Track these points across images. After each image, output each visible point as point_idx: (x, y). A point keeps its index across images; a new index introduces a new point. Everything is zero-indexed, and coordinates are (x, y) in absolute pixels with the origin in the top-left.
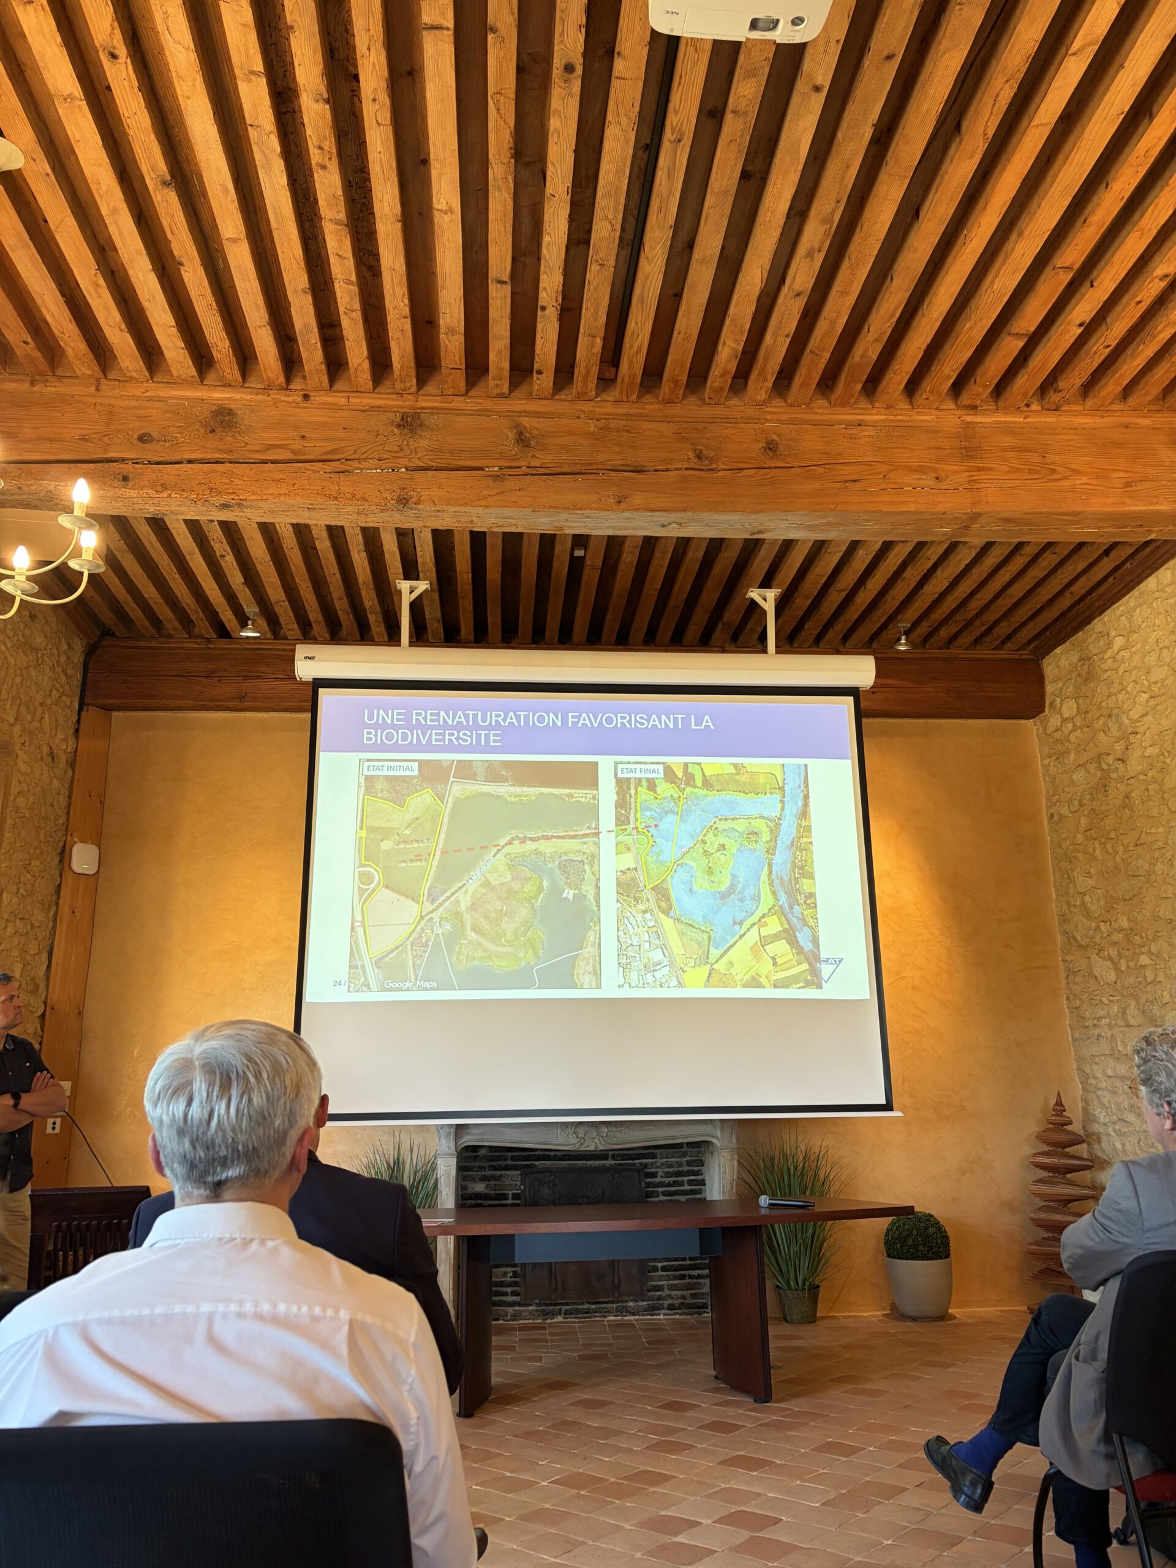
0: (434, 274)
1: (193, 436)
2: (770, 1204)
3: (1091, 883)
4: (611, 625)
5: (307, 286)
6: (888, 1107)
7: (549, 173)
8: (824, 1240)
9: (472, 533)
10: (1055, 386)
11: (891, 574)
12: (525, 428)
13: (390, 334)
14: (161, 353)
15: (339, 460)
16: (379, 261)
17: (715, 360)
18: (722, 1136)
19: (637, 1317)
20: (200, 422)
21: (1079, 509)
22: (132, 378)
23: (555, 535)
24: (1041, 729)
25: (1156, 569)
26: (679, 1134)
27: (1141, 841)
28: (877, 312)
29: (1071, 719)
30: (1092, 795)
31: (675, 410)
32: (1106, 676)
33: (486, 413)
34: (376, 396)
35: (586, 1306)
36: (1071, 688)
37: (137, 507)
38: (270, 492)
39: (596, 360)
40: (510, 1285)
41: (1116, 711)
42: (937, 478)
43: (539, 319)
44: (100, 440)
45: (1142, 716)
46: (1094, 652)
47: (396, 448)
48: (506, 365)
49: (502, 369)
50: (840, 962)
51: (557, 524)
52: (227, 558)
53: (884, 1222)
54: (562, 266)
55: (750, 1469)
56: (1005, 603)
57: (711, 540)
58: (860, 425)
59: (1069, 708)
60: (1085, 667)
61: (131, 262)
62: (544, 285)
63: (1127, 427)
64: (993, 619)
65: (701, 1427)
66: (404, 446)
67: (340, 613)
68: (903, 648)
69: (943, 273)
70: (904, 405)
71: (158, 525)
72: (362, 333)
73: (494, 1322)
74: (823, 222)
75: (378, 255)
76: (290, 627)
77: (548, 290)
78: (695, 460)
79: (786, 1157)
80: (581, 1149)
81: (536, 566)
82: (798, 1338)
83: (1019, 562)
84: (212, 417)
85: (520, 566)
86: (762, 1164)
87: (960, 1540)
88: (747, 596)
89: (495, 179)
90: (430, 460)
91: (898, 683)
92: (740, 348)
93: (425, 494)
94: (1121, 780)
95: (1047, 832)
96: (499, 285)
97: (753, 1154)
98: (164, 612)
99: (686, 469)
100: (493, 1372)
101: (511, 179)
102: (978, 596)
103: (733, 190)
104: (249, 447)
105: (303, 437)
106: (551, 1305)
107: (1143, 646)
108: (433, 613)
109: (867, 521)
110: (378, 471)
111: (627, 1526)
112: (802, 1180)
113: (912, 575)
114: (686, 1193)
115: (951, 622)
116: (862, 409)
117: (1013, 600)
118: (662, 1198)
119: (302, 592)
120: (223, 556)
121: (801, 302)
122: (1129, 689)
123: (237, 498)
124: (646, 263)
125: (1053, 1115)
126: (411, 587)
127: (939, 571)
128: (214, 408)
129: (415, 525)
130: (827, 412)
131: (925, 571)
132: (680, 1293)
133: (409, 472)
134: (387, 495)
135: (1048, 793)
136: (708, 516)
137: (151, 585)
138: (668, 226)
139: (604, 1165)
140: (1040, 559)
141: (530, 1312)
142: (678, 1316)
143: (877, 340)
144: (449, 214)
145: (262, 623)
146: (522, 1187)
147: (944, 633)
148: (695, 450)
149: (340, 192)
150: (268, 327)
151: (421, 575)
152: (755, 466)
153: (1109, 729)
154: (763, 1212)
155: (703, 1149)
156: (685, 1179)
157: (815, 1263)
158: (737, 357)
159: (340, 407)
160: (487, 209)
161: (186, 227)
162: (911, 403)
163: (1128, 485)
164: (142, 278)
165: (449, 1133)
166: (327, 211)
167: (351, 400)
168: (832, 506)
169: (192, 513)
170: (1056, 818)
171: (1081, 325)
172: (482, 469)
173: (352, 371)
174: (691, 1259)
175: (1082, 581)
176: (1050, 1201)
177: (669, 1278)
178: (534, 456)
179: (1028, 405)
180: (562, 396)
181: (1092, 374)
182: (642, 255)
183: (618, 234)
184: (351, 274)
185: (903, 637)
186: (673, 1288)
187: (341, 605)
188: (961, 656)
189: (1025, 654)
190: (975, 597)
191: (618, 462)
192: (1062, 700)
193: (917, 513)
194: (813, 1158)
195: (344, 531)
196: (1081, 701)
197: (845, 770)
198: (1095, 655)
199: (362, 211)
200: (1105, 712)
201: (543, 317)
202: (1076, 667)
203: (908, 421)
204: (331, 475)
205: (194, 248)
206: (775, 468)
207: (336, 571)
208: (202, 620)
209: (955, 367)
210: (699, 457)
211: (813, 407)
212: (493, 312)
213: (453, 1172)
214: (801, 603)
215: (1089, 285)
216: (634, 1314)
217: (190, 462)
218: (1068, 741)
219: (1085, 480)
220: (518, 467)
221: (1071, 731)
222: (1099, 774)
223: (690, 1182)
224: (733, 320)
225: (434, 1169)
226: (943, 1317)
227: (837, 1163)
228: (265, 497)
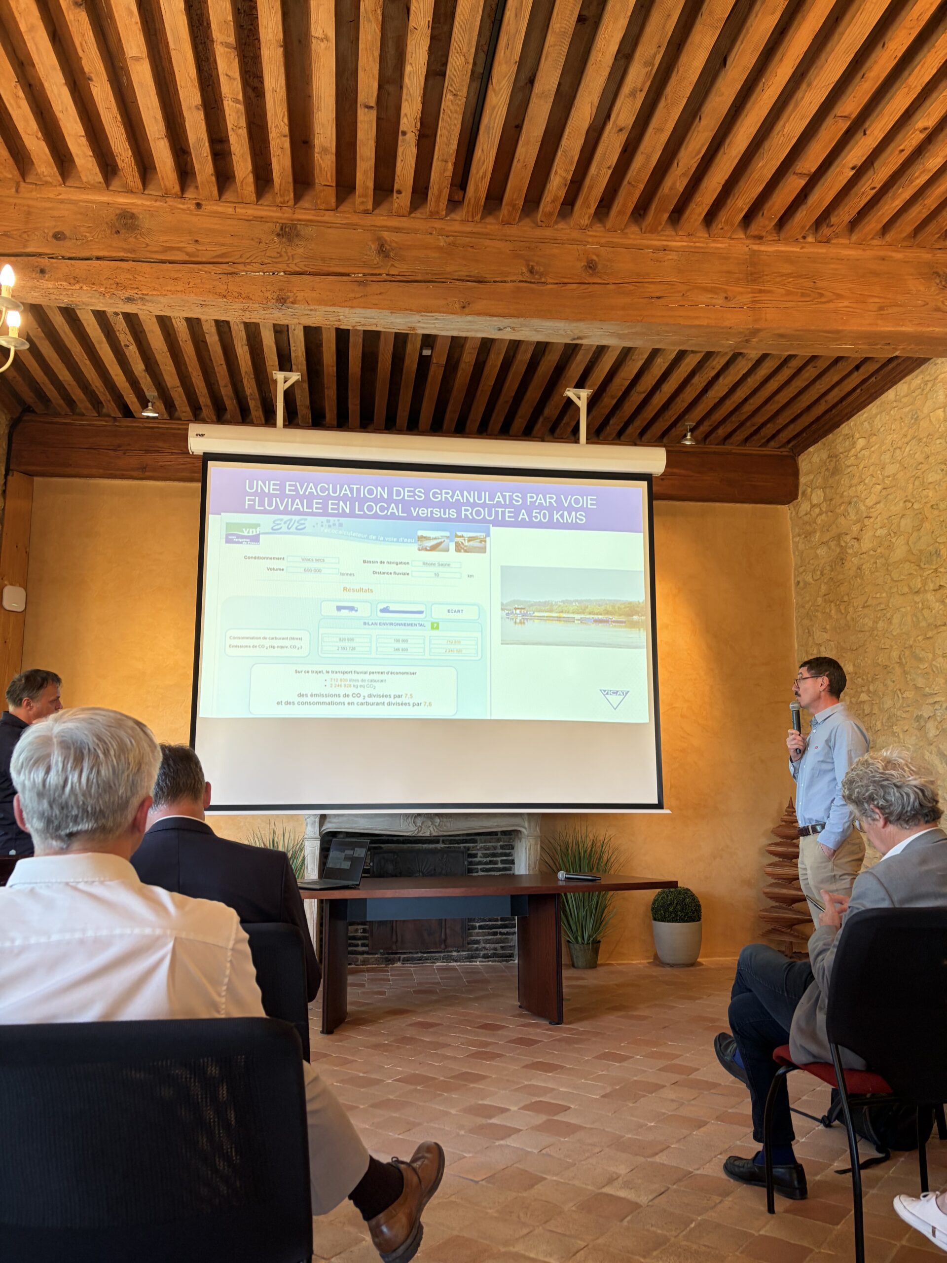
0: (310, 97)
1: (100, 236)
2: (566, 878)
3: (826, 636)
4: (451, 415)
5: (200, 103)
6: (660, 806)
7: (413, 8)
8: (605, 907)
9: (337, 330)
10: (827, 221)
11: (682, 379)
12: (386, 241)
13: (272, 152)
14: (72, 161)
15: (228, 263)
16: (262, 83)
17: (548, 187)
18: (529, 826)
19: (459, 963)
20: (107, 223)
21: (840, 328)
22: (47, 182)
23: (407, 334)
24: (794, 513)
25: (895, 383)
26: (495, 824)
27: (868, 604)
28: (686, 148)
29: (819, 505)
30: (831, 566)
31: (512, 231)
32: (849, 470)
33: (353, 226)
34: (260, 207)
35: (419, 955)
36: (820, 480)
37: (53, 297)
38: (169, 288)
39: (447, 183)
40: (360, 939)
41: (855, 499)
42: (726, 298)
43: (400, 143)
44: (20, 236)
45: (876, 504)
46: (841, 450)
47: (276, 255)
48: (371, 184)
49: (367, 188)
50: (626, 694)
51: (410, 325)
52: (131, 348)
53: (652, 894)
54: (421, 94)
55: (546, 1071)
56: (773, 407)
57: (538, 343)
58: (665, 250)
59: (817, 496)
60: (833, 464)
61: (47, 76)
62: (406, 111)
63: (883, 259)
64: (762, 421)
65: (509, 1042)
66: (283, 253)
67: (225, 398)
68: (688, 443)
69: (743, 116)
70: (702, 234)
71: (69, 313)
72: (247, 150)
73: (349, 966)
74: (646, 64)
75: (262, 77)
76: (184, 409)
77: (409, 116)
78: (528, 274)
79: (577, 843)
80: (420, 834)
81: (390, 362)
82: (583, 979)
83: (786, 373)
84: (117, 219)
85: (377, 362)
86: (559, 848)
87: (705, 1123)
88: (565, 395)
89: (366, 10)
90: (305, 266)
91: (683, 472)
92: (569, 177)
93: (300, 295)
94: (855, 555)
95: (794, 596)
96: (366, 110)
97: (552, 841)
98: (77, 394)
99: (520, 281)
100: (348, 1001)
101: (379, 12)
102: (751, 401)
103: (571, 32)
104: (149, 248)
105: (197, 241)
106: (392, 954)
107: (880, 447)
108: (303, 400)
109: (667, 332)
110: (261, 273)
111: (453, 1111)
112: (590, 860)
113: (699, 382)
114: (500, 870)
115: (727, 422)
116: (668, 236)
117: (780, 405)
118: (481, 873)
119: (194, 380)
120: (127, 346)
121: (623, 137)
122: (867, 481)
123: (140, 292)
124: (493, 95)
125: (786, 815)
126: (285, 378)
127: (721, 379)
128: (118, 212)
129: (291, 322)
130: (638, 237)
131: (710, 378)
132: (493, 946)
133: (287, 276)
134: (268, 294)
135: (796, 565)
136: (537, 322)
137: (65, 369)
138: (513, 61)
139: (436, 848)
140: (804, 372)
141: (376, 959)
142: (490, 963)
143: (684, 174)
144: (325, 42)
145: (160, 405)
146: (371, 864)
147: (721, 432)
148: (528, 265)
149: (230, 18)
150: (166, 140)
151: (294, 367)
152: (578, 281)
153: (849, 514)
154: (561, 883)
155: (513, 836)
156: (499, 859)
157: (598, 924)
158: (566, 185)
159: (227, 216)
160: (358, 39)
161: (95, 45)
162: (709, 232)
163: (881, 309)
164: (56, 91)
165: (315, 822)
166: (218, 34)
167: (237, 210)
168: (639, 318)
169: (101, 305)
170: (801, 584)
171: (853, 168)
172: (348, 275)
173: (238, 184)
174: (502, 920)
175: (836, 391)
176: (779, 879)
177: (485, 935)
178: (392, 265)
179: (804, 238)
180: (417, 214)
181: (859, 213)
182: (490, 86)
183: (470, 66)
184: (238, 94)
185: (689, 434)
186: (487, 942)
187: (226, 391)
188: (734, 451)
189: (785, 451)
190: (748, 402)
191: (463, 274)
192: (812, 490)
193: (707, 326)
194: (598, 844)
195: (230, 327)
196: (828, 490)
197: (639, 541)
198: (841, 453)
199: (248, 36)
200: (846, 500)
201: (404, 141)
202: (825, 463)
203: (706, 248)
204: (220, 276)
205: (102, 65)
206: (593, 284)
207: (223, 362)
208: (109, 401)
209: (747, 200)
210: (531, 271)
211: (627, 233)
212: (360, 135)
213: (317, 851)
214: (609, 402)
215: (862, 134)
216: (456, 961)
217: (98, 258)
218: (815, 522)
219: (846, 303)
220: (379, 275)
221: (818, 516)
222: (838, 550)
223: (503, 862)
224: (564, 151)
225: (302, 849)
226: (693, 964)
227: (617, 849)
228: (164, 293)
